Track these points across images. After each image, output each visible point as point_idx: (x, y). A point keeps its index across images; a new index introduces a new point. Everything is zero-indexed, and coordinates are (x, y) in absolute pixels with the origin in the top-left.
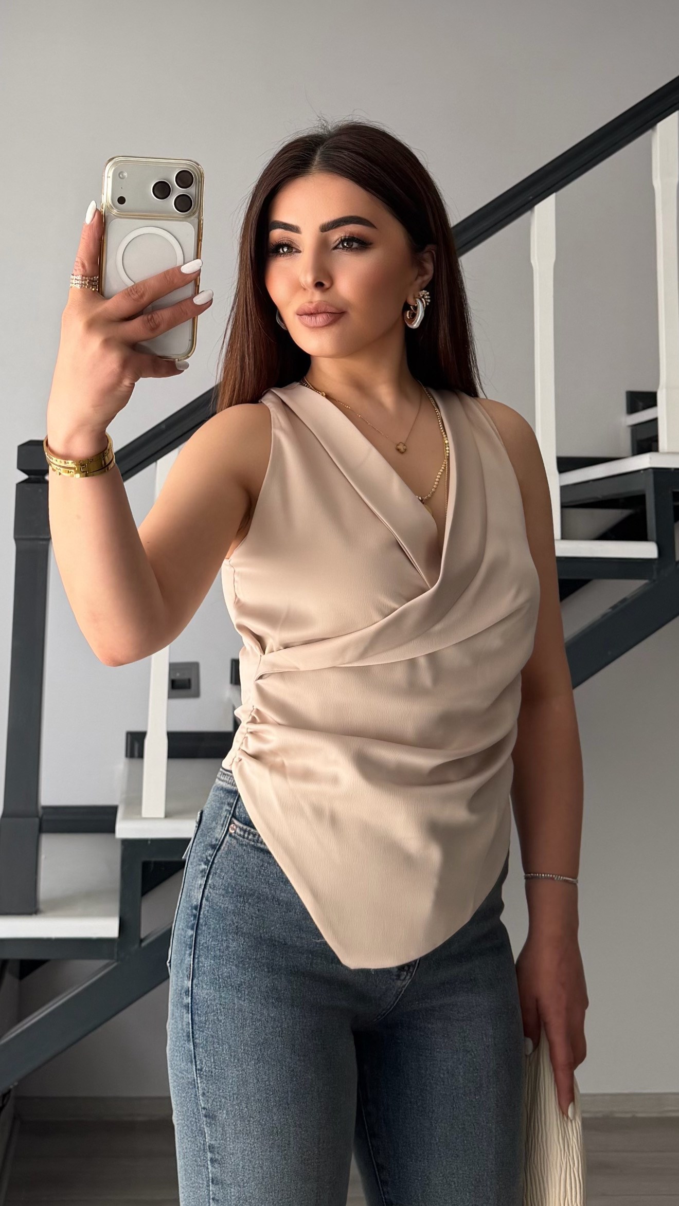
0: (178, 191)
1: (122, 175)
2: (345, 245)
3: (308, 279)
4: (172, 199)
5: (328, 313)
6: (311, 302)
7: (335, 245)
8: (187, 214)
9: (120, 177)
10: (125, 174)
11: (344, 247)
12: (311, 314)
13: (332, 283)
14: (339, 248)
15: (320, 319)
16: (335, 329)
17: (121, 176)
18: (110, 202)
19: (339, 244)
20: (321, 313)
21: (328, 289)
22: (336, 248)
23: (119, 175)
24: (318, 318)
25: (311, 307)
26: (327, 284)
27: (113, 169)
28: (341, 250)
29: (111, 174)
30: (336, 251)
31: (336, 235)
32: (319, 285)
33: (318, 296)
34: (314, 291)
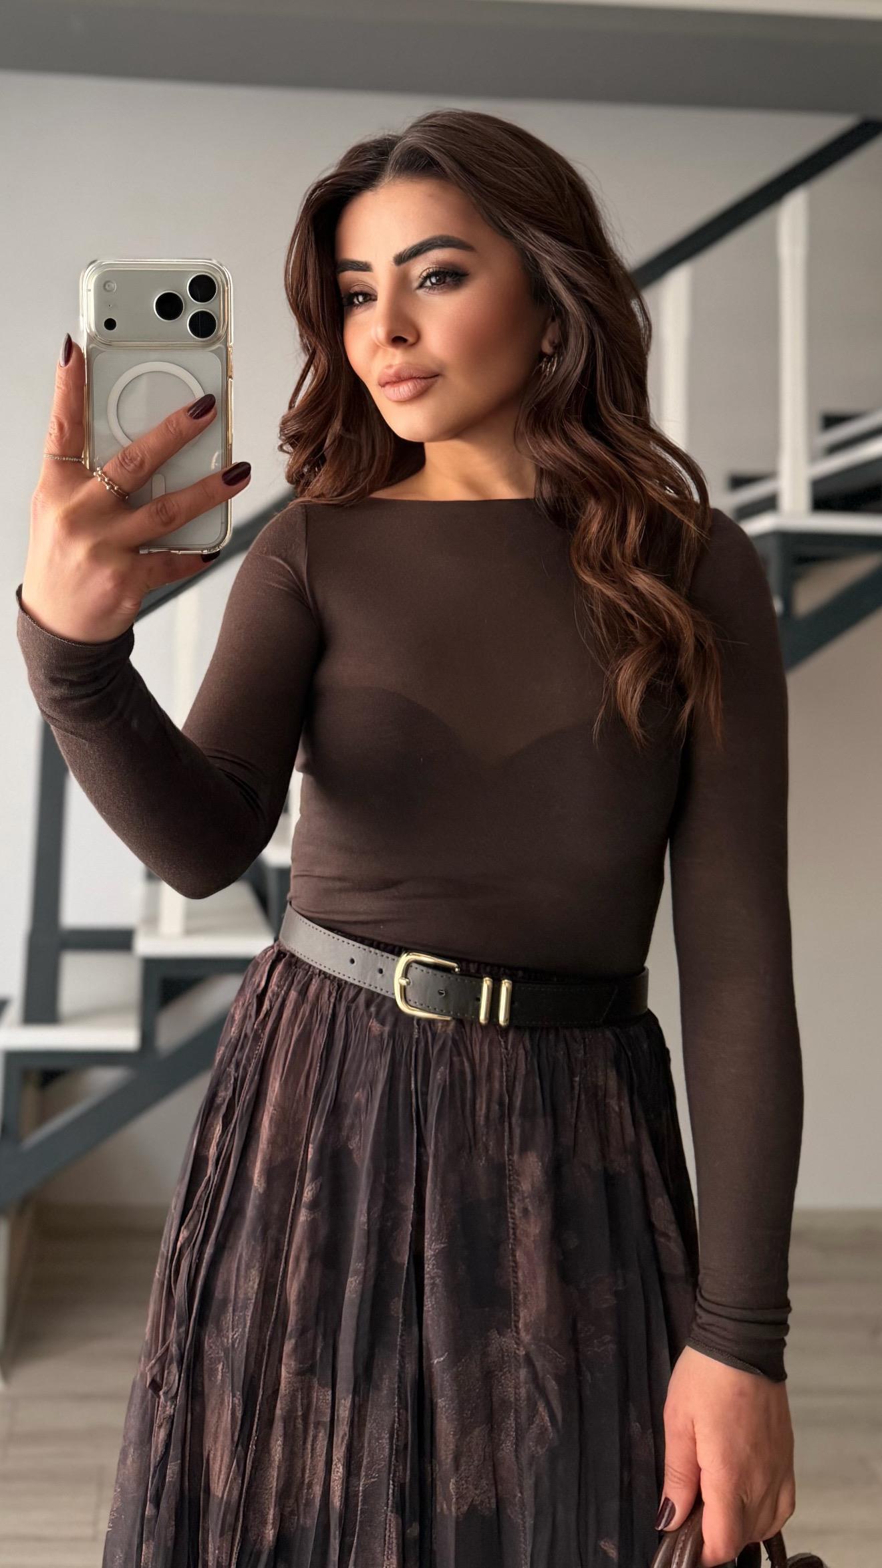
0: (193, 307)
1: (109, 286)
2: (434, 280)
4: (186, 319)
5: (415, 378)
6: (390, 366)
7: (421, 280)
8: (210, 340)
9: (108, 291)
10: (114, 286)
11: (432, 284)
12: (393, 383)
13: (418, 337)
14: (426, 287)
15: (405, 389)
17: (107, 287)
18: (93, 329)
19: (426, 278)
20: (402, 381)
21: (413, 345)
22: (421, 286)
23: (105, 289)
24: (401, 389)
25: (391, 371)
26: (411, 340)
27: (95, 277)
28: (427, 290)
29: (92, 287)
30: (421, 292)
31: (420, 267)
32: (397, 340)
33: (396, 358)
34: (391, 350)
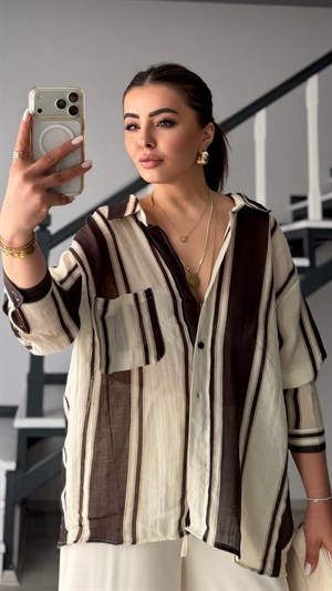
0: (70, 104)
2: (163, 124)
3: (142, 142)
4: (67, 109)
5: (154, 160)
6: (145, 155)
7: (157, 123)
8: (76, 116)
10: (42, 96)
12: (145, 161)
13: (156, 144)
15: (150, 164)
16: (158, 168)
17: (39, 97)
18: (34, 111)
19: (159, 123)
20: (150, 160)
21: (154, 147)
22: (158, 126)
25: (145, 157)
26: (153, 145)
27: (35, 93)
28: (160, 127)
29: (33, 97)
30: (158, 128)
31: (157, 119)
32: (148, 146)
33: (148, 152)
34: (146, 149)
